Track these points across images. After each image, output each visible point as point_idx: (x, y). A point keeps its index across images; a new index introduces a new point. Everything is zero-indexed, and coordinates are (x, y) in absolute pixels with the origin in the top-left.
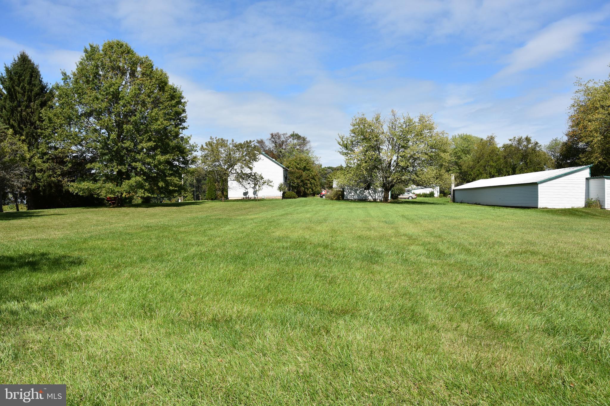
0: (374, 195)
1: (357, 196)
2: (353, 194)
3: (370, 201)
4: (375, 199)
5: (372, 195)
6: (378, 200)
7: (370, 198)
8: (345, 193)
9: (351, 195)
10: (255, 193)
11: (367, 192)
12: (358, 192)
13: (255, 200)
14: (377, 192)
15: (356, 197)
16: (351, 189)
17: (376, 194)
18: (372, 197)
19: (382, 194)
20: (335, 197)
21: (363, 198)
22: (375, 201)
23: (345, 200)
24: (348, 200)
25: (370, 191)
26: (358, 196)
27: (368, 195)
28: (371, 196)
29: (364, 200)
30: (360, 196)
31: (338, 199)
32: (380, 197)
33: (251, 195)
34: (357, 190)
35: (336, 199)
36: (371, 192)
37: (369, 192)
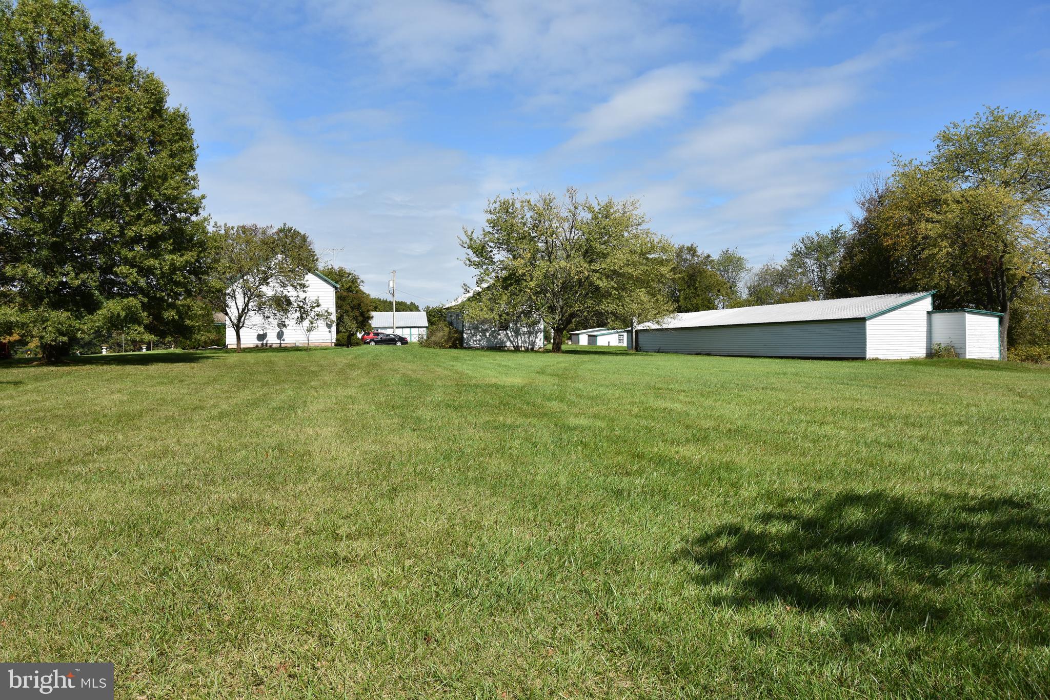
0: (516, 340)
1: (487, 342)
2: (478, 337)
3: (509, 350)
4: (518, 346)
5: (512, 339)
6: (523, 349)
7: (508, 344)
8: (465, 336)
9: (475, 340)
10: (280, 335)
11: (502, 334)
12: (488, 334)
13: (281, 349)
14: (520, 334)
15: (484, 343)
16: (476, 328)
17: (519, 338)
18: (512, 342)
19: (529, 338)
20: (447, 341)
21: (496, 345)
22: (517, 349)
23: (465, 348)
24: (470, 348)
25: (508, 332)
26: (488, 340)
27: (505, 339)
28: (510, 341)
29: (499, 348)
30: (490, 340)
31: (454, 346)
32: (526, 342)
33: (272, 339)
34: (487, 330)
35: (450, 347)
36: (510, 335)
37: (507, 334)
